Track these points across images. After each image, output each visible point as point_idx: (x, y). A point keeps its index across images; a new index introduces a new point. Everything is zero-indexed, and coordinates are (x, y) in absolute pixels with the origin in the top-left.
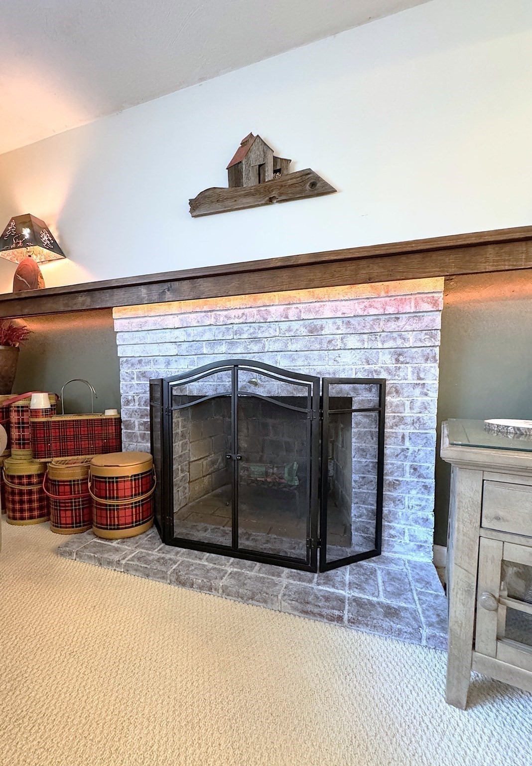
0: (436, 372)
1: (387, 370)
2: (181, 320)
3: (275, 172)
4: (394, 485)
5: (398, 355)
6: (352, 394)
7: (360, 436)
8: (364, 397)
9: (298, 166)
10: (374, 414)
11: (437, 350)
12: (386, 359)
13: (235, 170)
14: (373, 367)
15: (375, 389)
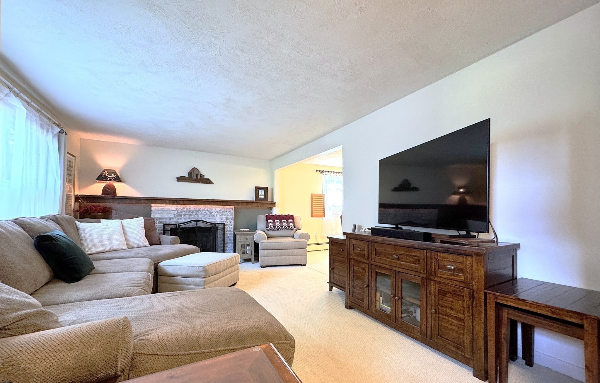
0: (233, 221)
1: (225, 221)
2: (176, 208)
3: (201, 177)
4: (226, 243)
5: (227, 218)
6: (218, 226)
7: (220, 234)
8: (221, 226)
9: (206, 177)
10: (223, 230)
11: (233, 218)
12: (225, 219)
13: (190, 174)
14: (222, 221)
15: (223, 225)
